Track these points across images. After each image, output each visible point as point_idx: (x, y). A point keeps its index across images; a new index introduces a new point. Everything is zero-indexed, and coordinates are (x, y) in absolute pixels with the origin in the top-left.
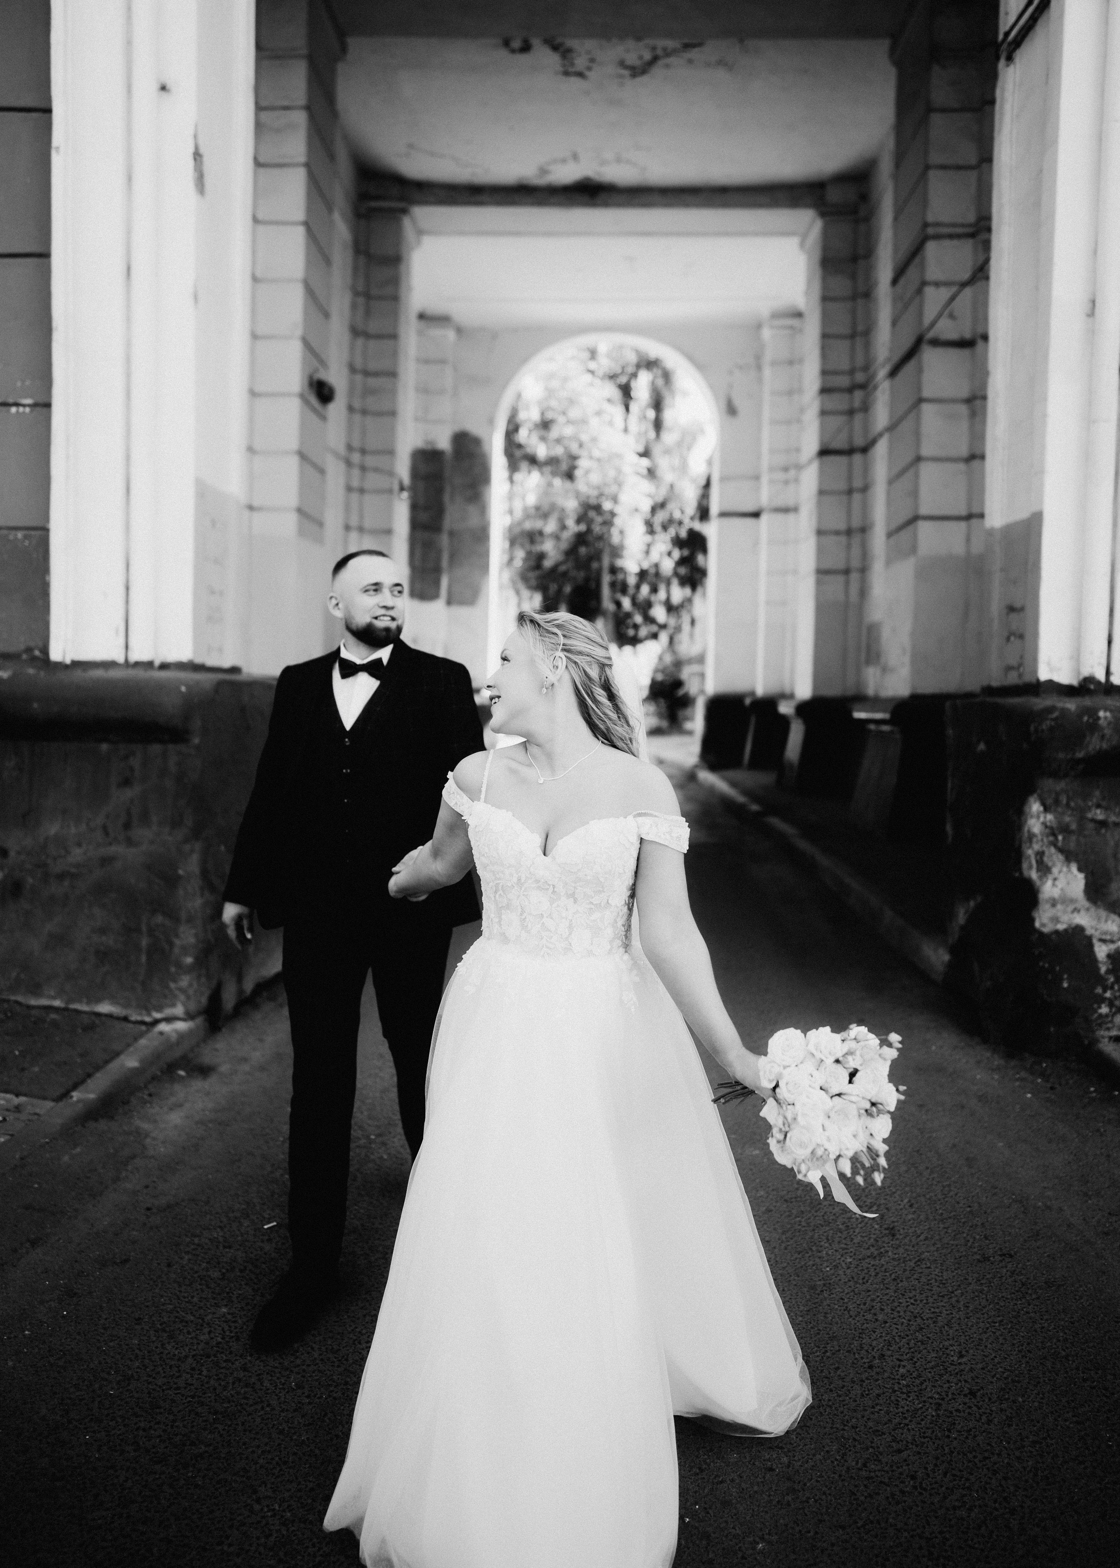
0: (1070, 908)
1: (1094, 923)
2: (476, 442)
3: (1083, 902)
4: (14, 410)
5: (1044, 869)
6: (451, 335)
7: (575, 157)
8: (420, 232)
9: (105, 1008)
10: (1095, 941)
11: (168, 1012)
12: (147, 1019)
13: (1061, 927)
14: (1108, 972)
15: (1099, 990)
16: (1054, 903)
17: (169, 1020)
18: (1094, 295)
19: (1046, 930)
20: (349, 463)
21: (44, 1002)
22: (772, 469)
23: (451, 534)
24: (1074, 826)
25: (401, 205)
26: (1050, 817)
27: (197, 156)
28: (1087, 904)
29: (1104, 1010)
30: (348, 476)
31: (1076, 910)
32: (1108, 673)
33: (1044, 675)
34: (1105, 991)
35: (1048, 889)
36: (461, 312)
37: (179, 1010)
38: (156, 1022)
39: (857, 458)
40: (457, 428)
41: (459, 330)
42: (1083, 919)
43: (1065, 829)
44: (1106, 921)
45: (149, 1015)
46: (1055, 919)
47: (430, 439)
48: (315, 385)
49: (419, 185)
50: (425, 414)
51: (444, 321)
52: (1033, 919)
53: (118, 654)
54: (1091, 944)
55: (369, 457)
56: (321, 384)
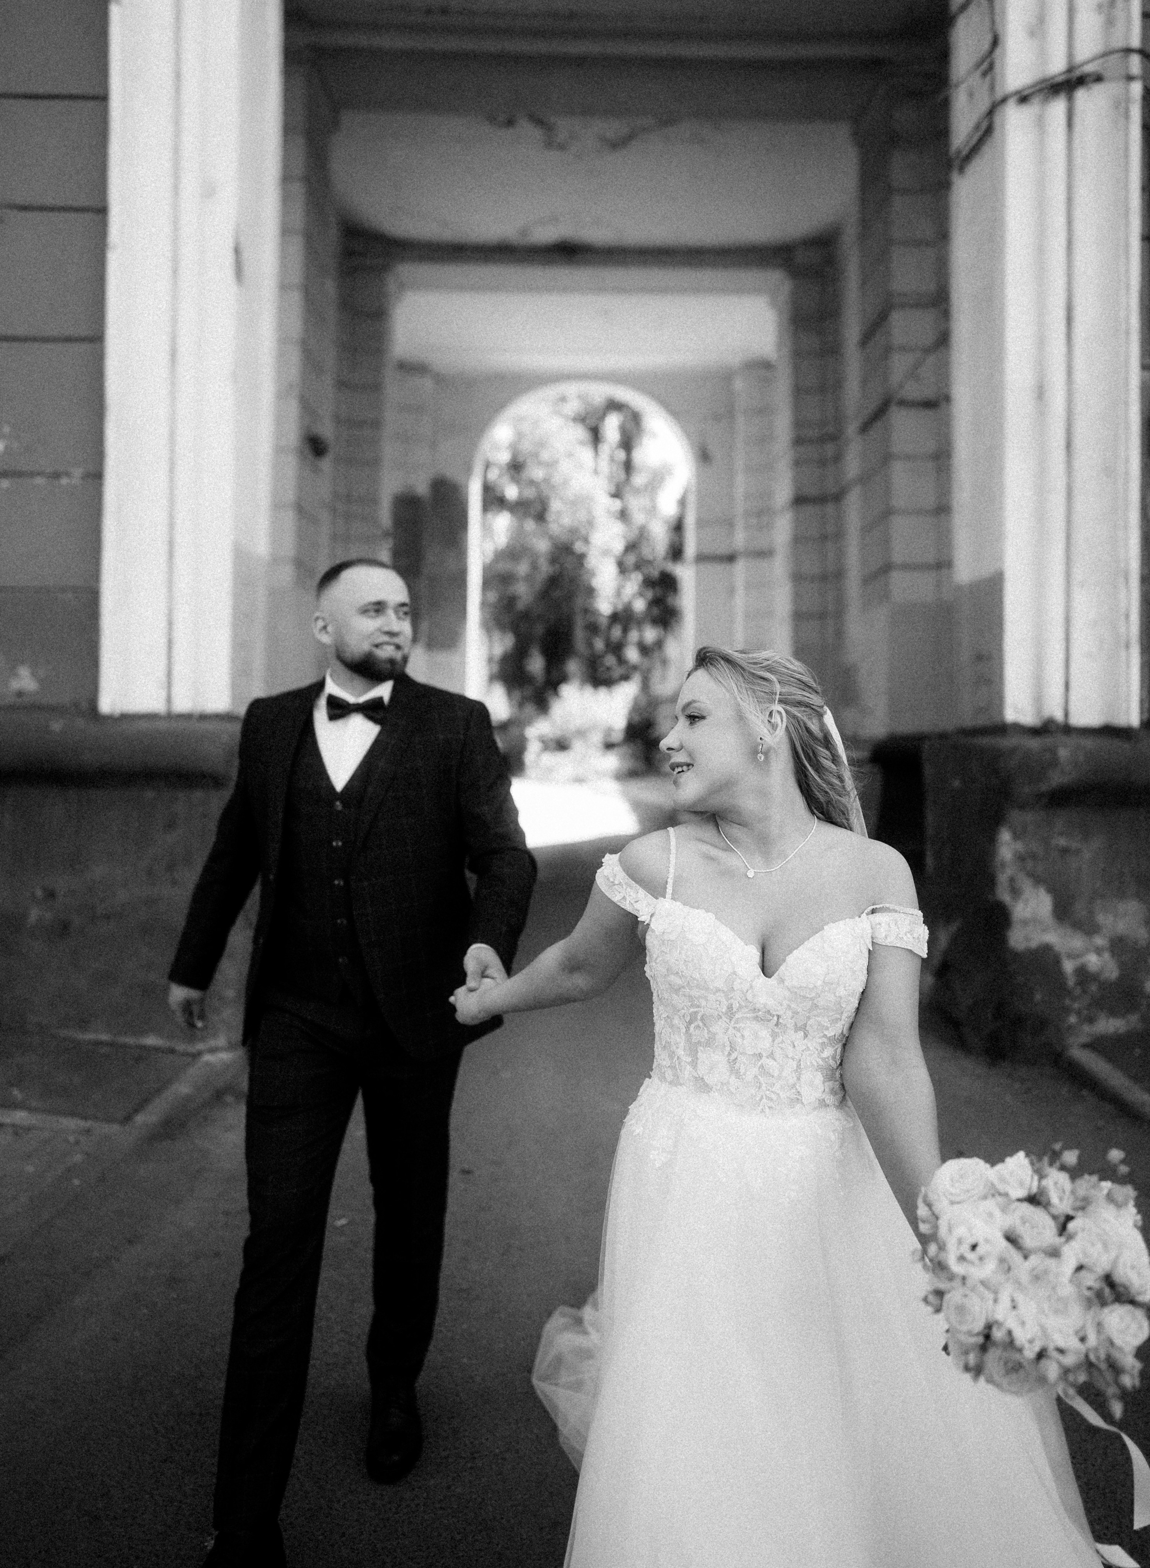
0: (1041, 928)
1: (1062, 941)
2: (453, 485)
3: (1052, 923)
4: (64, 480)
5: (1016, 893)
6: (429, 383)
7: (555, 219)
8: (402, 287)
9: (151, 1041)
10: (1064, 957)
11: (212, 1043)
12: (193, 1050)
13: (1031, 946)
14: (1077, 985)
15: (1069, 1003)
16: (1025, 923)
17: (213, 1050)
19: (1020, 948)
20: (334, 511)
21: (93, 1036)
22: (747, 514)
24: (1041, 853)
25: (385, 262)
26: (1020, 845)
27: (238, 252)
28: (1055, 924)
30: (335, 525)
31: (1046, 930)
32: (1067, 715)
33: (1011, 717)
34: (1073, 1004)
35: (1021, 911)
36: (438, 360)
37: (221, 1041)
38: (202, 1053)
39: (831, 506)
41: (437, 379)
42: (1052, 938)
43: (1032, 856)
45: (194, 1046)
46: (1027, 939)
47: (409, 484)
48: (310, 438)
49: (403, 243)
50: (404, 460)
51: (422, 369)
52: (1007, 938)
53: (161, 707)
54: (1059, 960)
55: (353, 506)
56: (315, 439)
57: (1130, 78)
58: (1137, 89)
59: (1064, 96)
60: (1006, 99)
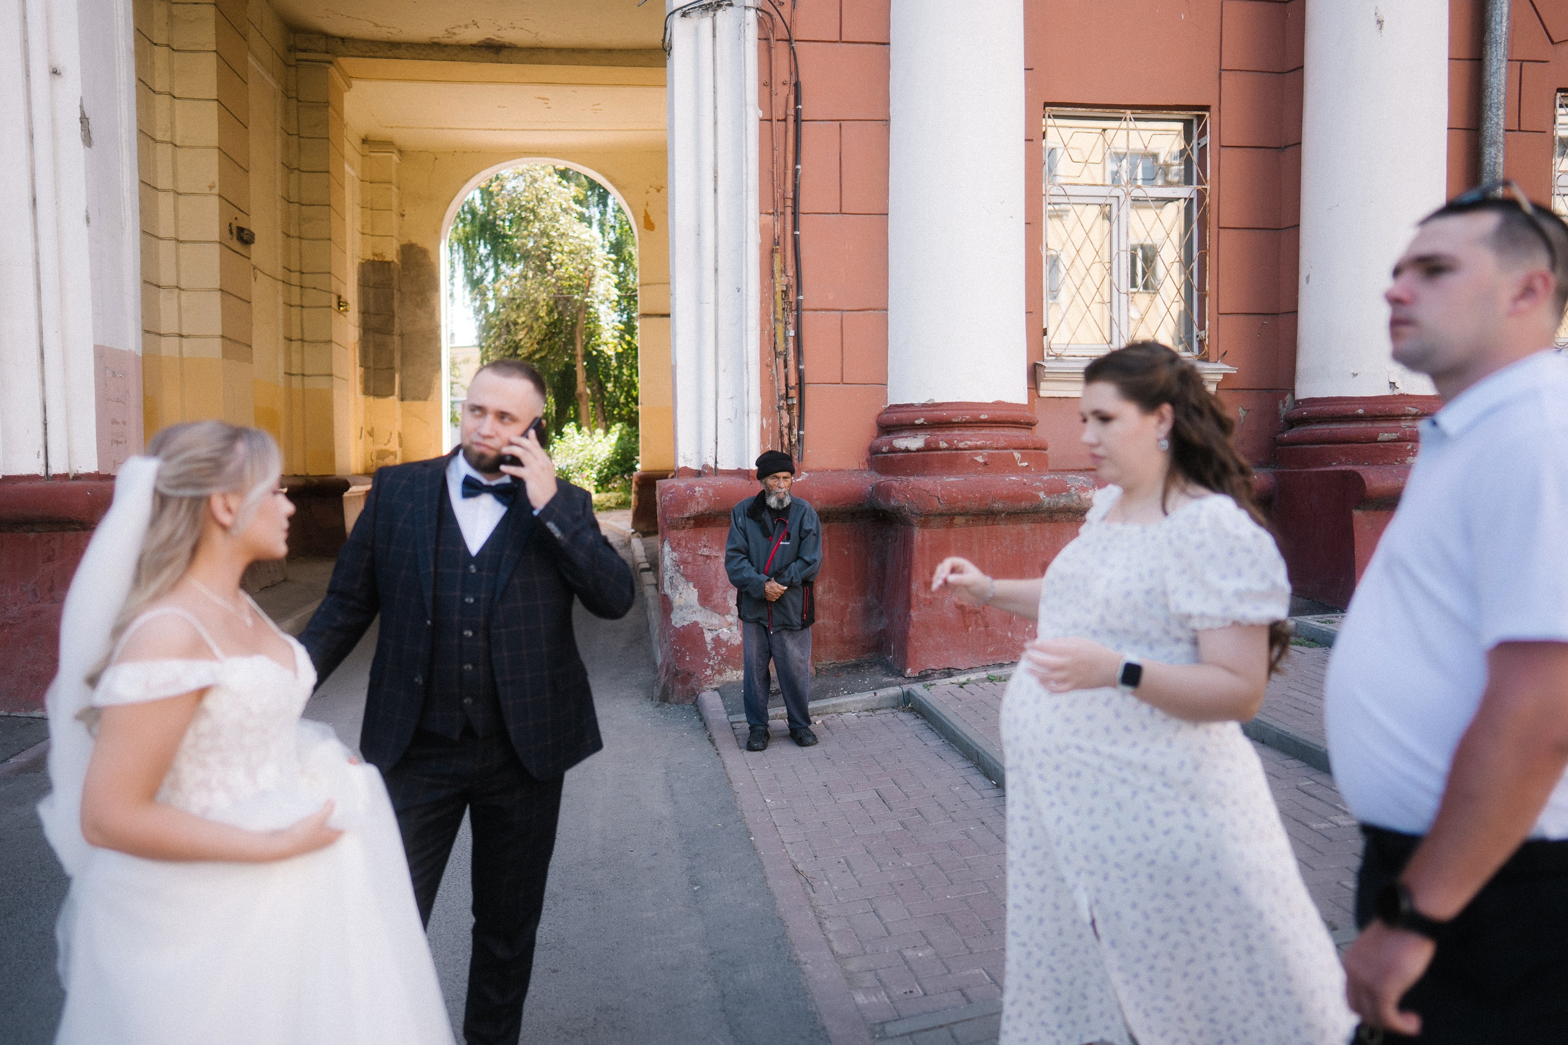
0: (691, 611)
2: (424, 252)
3: (698, 607)
5: (674, 588)
6: (395, 157)
10: (704, 631)
13: (685, 623)
14: (712, 649)
15: (706, 661)
16: (681, 608)
19: (677, 626)
20: (287, 283)
23: (402, 335)
24: (690, 560)
25: (327, 57)
26: (675, 554)
27: (84, 118)
28: (700, 608)
31: (694, 612)
34: (709, 661)
35: (677, 600)
36: (403, 137)
40: (405, 242)
42: (698, 618)
43: (684, 562)
44: (711, 617)
46: (683, 619)
47: (378, 251)
48: (235, 231)
49: (343, 39)
50: (373, 229)
51: (386, 144)
52: (671, 620)
53: (40, 470)
54: (703, 633)
55: (307, 278)
56: (241, 230)
58: (753, 16)
59: (711, 13)
60: (673, 12)
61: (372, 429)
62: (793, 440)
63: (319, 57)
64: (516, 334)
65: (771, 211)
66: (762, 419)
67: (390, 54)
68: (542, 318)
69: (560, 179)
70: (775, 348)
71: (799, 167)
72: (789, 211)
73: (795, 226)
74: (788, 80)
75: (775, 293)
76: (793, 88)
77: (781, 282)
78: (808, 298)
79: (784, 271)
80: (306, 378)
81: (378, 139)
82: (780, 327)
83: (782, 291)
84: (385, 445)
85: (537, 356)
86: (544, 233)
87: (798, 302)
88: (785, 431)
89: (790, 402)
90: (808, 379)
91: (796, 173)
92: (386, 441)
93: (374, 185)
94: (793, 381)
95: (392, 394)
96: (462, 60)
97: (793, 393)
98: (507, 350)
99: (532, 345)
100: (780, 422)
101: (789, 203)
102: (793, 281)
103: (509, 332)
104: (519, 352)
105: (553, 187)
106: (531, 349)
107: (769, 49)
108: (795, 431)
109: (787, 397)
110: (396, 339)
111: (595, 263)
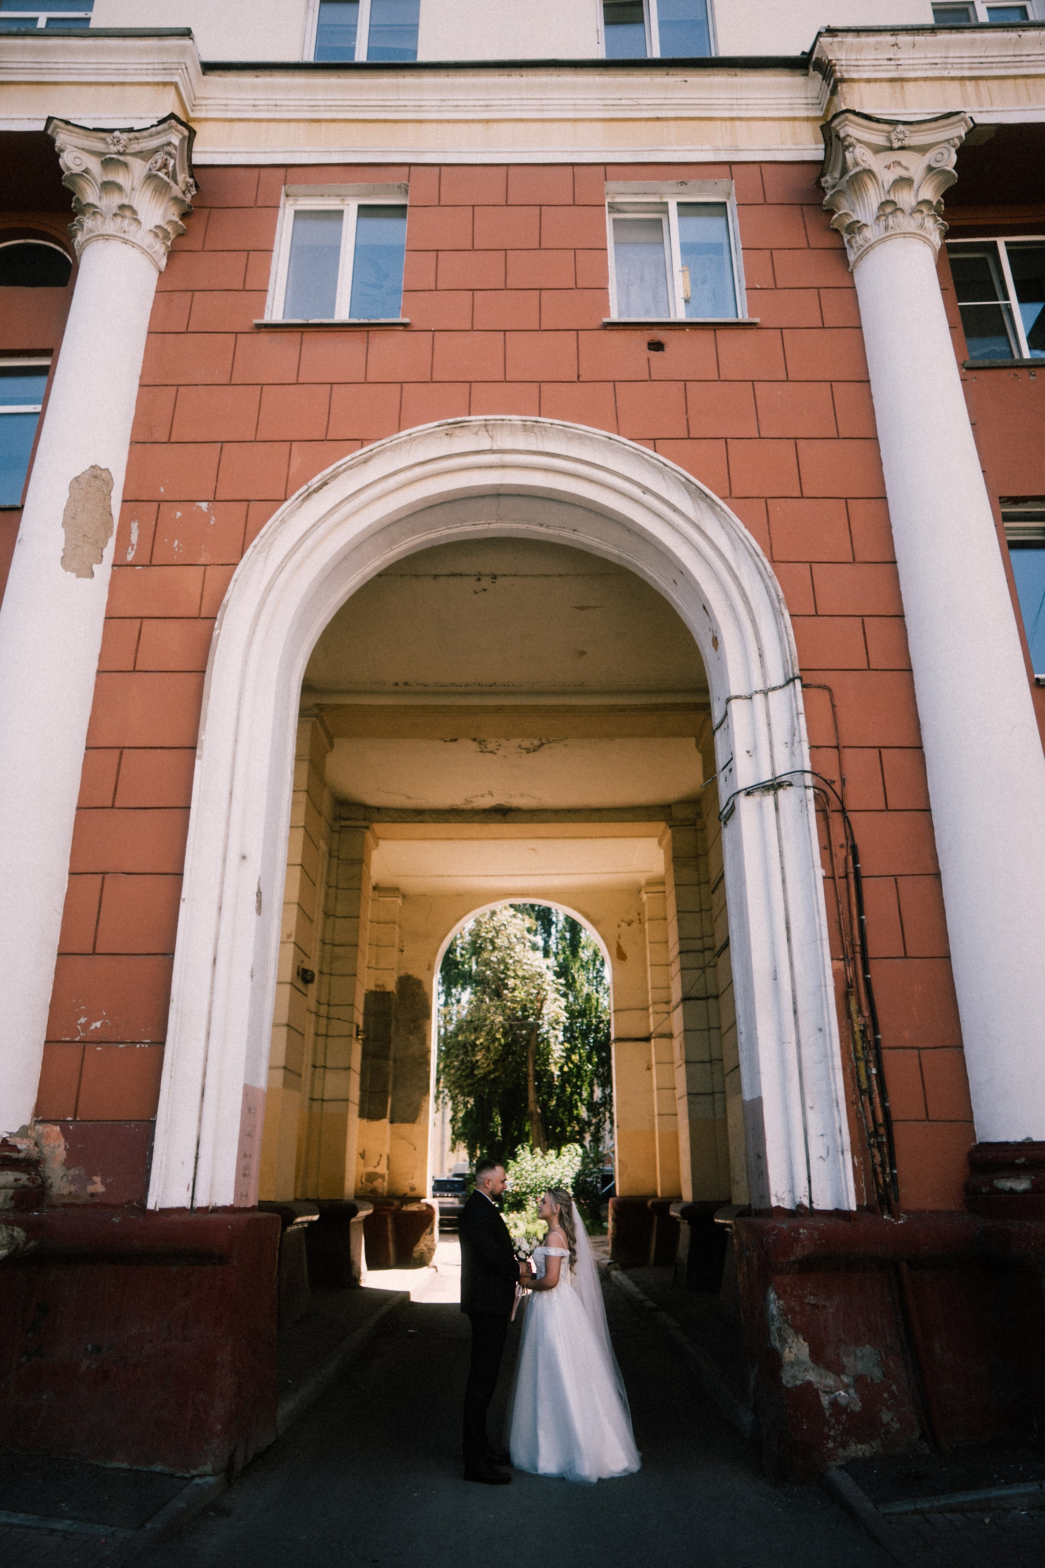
0: (802, 1369)
1: (818, 1379)
2: (419, 983)
3: (810, 1364)
4: (138, 1046)
5: (783, 1340)
6: (399, 901)
7: (491, 793)
8: (377, 839)
9: (158, 1468)
10: (820, 1393)
11: (201, 1469)
12: (187, 1475)
13: (798, 1383)
14: (831, 1416)
15: (826, 1430)
16: (792, 1364)
17: (201, 1476)
18: (775, 967)
19: (789, 1386)
20: (317, 1015)
21: (116, 1465)
22: (654, 1003)
23: (395, 1061)
24: (797, 1309)
25: (363, 823)
26: (781, 1302)
27: (259, 894)
28: (813, 1365)
29: (831, 1445)
30: (317, 1024)
31: (806, 1370)
32: (811, 1202)
33: (774, 1203)
34: (830, 1431)
35: (788, 1355)
36: (406, 884)
37: (208, 1468)
38: (193, 1477)
39: (711, 1002)
40: (403, 973)
41: (404, 896)
42: (811, 1377)
43: (792, 1311)
44: (826, 1378)
45: (188, 1472)
46: (795, 1378)
47: (380, 983)
48: (301, 972)
49: (378, 809)
50: (377, 963)
51: (394, 890)
52: (781, 1378)
53: (187, 1204)
54: (818, 1397)
55: (333, 1010)
56: (305, 971)
57: (806, 787)
58: (810, 793)
59: (772, 792)
60: (738, 793)
61: (364, 1151)
62: (888, 1179)
63: (358, 823)
64: (474, 1056)
65: (842, 957)
66: (853, 1158)
67: (416, 819)
68: (499, 1039)
69: (515, 913)
70: (859, 1086)
71: (864, 917)
72: (858, 956)
73: (866, 971)
74: (845, 843)
75: (854, 1033)
76: (850, 850)
77: (858, 1023)
78: (886, 1037)
79: (860, 1012)
80: (325, 1103)
81: (390, 886)
82: (862, 1065)
83: (860, 1031)
84: (375, 1167)
85: (492, 1076)
86: (502, 961)
87: (877, 1042)
88: (879, 1169)
89: (880, 1140)
90: (895, 1115)
91: (861, 922)
92: (376, 1164)
93: (380, 925)
94: (880, 1119)
95: (384, 1117)
96: (474, 822)
97: (882, 1130)
98: (463, 1071)
99: (488, 1065)
100: (873, 1161)
101: (858, 949)
102: (869, 1022)
103: (466, 1053)
104: (476, 1072)
105: (510, 920)
106: (487, 1069)
107: (827, 819)
108: (888, 1170)
109: (876, 1134)
110: (391, 1063)
111: (547, 988)
